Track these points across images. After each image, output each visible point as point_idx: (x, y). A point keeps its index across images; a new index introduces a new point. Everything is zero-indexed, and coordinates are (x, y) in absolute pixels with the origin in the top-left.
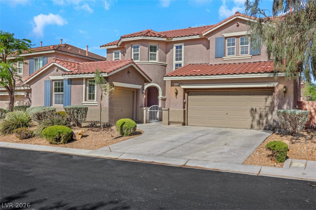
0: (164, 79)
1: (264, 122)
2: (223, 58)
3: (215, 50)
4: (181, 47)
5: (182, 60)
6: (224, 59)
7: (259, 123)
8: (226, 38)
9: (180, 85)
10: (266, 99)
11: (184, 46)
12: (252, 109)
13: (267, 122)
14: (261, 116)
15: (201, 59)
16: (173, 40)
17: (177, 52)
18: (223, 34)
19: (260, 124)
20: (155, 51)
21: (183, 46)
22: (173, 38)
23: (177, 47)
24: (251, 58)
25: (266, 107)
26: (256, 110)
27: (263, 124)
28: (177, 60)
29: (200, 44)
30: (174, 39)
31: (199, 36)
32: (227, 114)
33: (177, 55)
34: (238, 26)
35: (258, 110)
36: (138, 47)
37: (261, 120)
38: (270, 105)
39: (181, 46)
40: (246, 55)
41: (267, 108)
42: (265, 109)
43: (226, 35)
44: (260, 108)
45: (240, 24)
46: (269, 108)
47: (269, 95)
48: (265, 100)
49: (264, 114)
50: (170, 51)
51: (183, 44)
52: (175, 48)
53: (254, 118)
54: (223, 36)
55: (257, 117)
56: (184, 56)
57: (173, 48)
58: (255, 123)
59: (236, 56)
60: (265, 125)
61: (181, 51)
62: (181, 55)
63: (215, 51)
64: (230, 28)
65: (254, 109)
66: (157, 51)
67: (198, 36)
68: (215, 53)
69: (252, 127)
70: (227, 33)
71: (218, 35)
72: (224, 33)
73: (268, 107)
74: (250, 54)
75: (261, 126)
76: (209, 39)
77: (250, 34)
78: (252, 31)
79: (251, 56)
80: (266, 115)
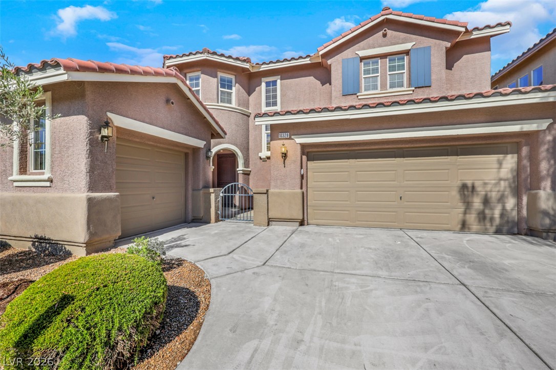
0: (256, 123)
2: (358, 94)
3: (341, 81)
4: (275, 83)
5: (276, 106)
6: (359, 97)
7: (482, 217)
8: (362, 59)
9: (292, 137)
10: (500, 163)
11: (281, 80)
12: (464, 187)
13: (502, 215)
14: (486, 201)
15: (312, 103)
16: (261, 69)
17: (267, 91)
18: (356, 52)
19: (484, 219)
20: (230, 87)
21: (279, 82)
22: (262, 65)
23: (268, 84)
24: (412, 92)
25: (501, 179)
26: (473, 187)
27: (492, 219)
28: (268, 105)
29: (310, 76)
30: (264, 68)
31: (310, 60)
32: (401, 198)
33: (267, 98)
34: (385, 35)
35: (479, 189)
36: (198, 79)
37: (487, 211)
38: (510, 176)
39: (276, 81)
40: (399, 88)
41: (502, 183)
42: (498, 184)
43: (362, 53)
44: (485, 184)
45: (390, 33)
46: (507, 183)
47: (507, 154)
48: (496, 166)
49: (494, 195)
50: (255, 90)
51: (279, 77)
52: (263, 85)
53: (468, 205)
54: (356, 56)
55: (477, 203)
56: (281, 99)
57: (261, 85)
58: (472, 218)
59: (380, 90)
60: (497, 221)
61: (275, 90)
62: (275, 97)
63: (341, 84)
64: (370, 40)
65: (470, 185)
66: (234, 88)
67: (308, 59)
68: (341, 87)
69: (464, 226)
70: (364, 49)
71: (348, 54)
72: (359, 50)
73: (505, 180)
74: (410, 85)
75: (488, 225)
76: (329, 62)
77: (410, 48)
78: (414, 43)
79: (414, 88)
80: (502, 199)
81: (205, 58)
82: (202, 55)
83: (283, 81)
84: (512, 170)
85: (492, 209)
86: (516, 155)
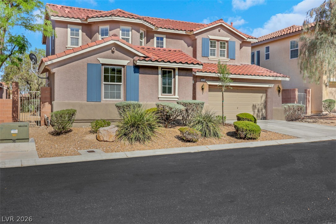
1: (261, 114)
2: (209, 57)
3: (201, 49)
4: (162, 39)
6: (209, 59)
10: (261, 97)
12: (253, 105)
13: (262, 115)
14: (258, 111)
16: (158, 30)
17: (157, 43)
19: (258, 116)
21: (165, 39)
22: (159, 28)
23: (158, 38)
24: (229, 61)
25: (262, 103)
26: (256, 106)
27: (260, 116)
29: (181, 39)
30: (160, 30)
31: (185, 33)
32: (238, 108)
34: (219, 31)
35: (257, 106)
36: (128, 31)
37: (258, 114)
38: (264, 102)
40: (223, 57)
42: (261, 104)
43: (211, 37)
44: (258, 104)
45: (221, 30)
48: (260, 99)
49: (260, 109)
50: (150, 41)
51: (165, 36)
52: (155, 38)
53: (254, 112)
54: (208, 38)
55: (256, 111)
59: (217, 57)
60: (261, 116)
61: (162, 43)
64: (214, 31)
65: (255, 105)
66: (143, 39)
67: (185, 32)
68: (201, 52)
70: (211, 35)
71: (204, 35)
72: (209, 35)
73: (263, 103)
74: (228, 57)
75: (259, 118)
76: (196, 37)
77: (228, 40)
78: (230, 38)
79: (229, 59)
80: (262, 110)
81: (142, 23)
82: (140, 21)
83: (167, 39)
84: (264, 100)
85: (260, 113)
86: (265, 94)
